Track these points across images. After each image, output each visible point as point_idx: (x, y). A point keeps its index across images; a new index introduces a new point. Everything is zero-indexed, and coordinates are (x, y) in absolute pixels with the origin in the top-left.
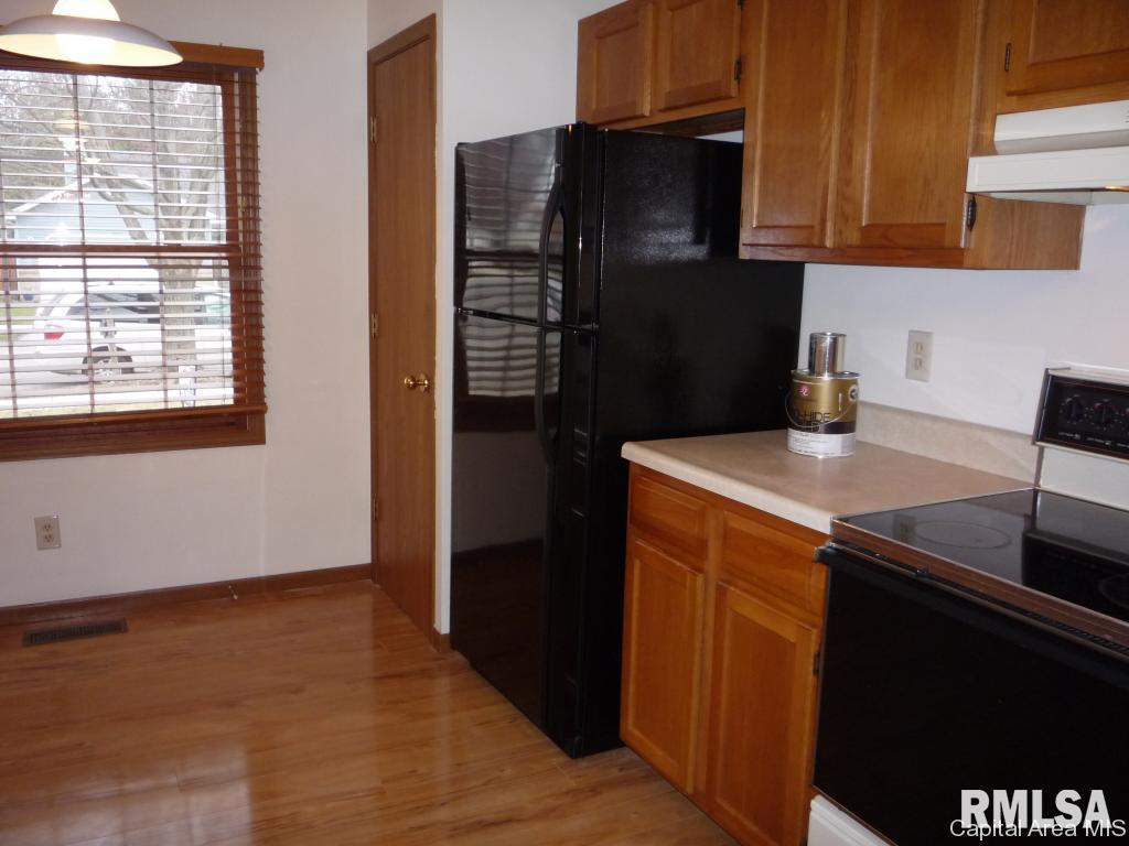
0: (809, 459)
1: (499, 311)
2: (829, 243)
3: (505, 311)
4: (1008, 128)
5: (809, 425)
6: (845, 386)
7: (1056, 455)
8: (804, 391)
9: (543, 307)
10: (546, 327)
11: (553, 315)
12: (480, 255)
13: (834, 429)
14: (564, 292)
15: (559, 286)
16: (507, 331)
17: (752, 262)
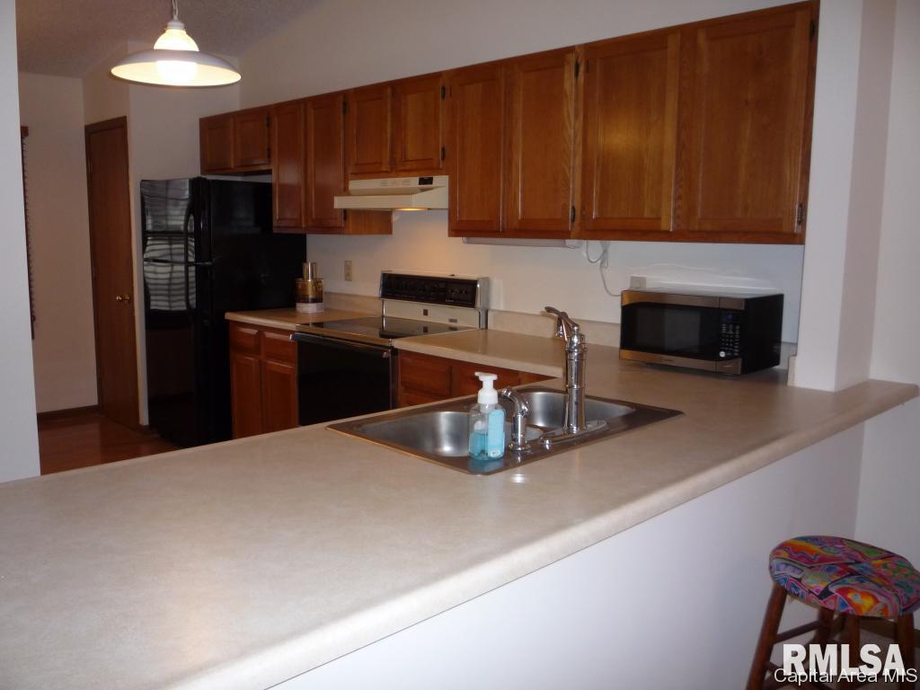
0: (306, 314)
1: (164, 258)
2: (303, 226)
3: (168, 258)
4: (354, 185)
5: (306, 301)
6: (317, 283)
7: (389, 303)
8: (300, 287)
9: (187, 256)
10: (187, 264)
11: (191, 259)
12: (153, 233)
13: (314, 301)
14: (196, 247)
15: (193, 244)
16: (169, 269)
17: (278, 234)
